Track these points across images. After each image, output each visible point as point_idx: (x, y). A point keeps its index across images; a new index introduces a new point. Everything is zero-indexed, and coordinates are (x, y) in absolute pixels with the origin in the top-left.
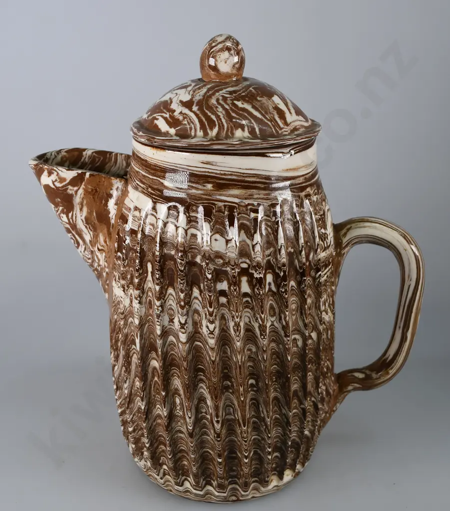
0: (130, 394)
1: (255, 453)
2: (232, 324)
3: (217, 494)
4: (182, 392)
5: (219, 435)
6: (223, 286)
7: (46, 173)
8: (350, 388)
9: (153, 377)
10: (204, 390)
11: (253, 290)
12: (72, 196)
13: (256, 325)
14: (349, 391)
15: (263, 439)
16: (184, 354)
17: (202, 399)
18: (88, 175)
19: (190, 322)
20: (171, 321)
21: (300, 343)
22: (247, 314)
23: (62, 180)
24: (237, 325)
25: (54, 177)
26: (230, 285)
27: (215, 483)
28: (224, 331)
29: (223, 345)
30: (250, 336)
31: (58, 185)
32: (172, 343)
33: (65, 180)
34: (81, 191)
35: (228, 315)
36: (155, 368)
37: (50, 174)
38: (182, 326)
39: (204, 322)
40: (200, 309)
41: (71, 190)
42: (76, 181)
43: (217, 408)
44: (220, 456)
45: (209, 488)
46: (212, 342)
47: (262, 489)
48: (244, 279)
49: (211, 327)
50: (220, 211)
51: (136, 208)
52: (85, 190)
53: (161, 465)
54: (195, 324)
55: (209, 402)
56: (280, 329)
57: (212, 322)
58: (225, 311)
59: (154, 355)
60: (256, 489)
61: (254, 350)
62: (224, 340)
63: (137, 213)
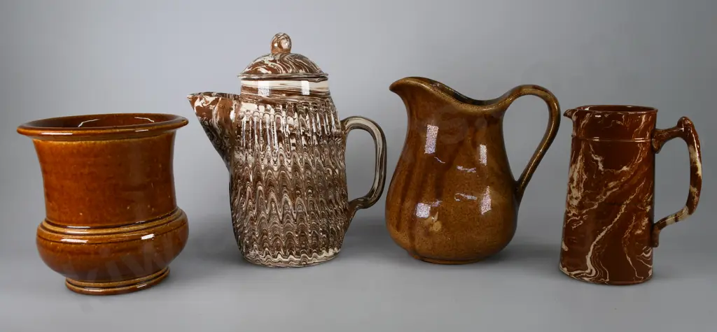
0: (246, 210)
1: (314, 232)
2: (299, 160)
3: (296, 259)
4: (276, 200)
5: (296, 221)
6: (293, 141)
7: (198, 99)
8: (357, 207)
9: (259, 195)
10: (286, 197)
11: (307, 142)
12: (212, 110)
13: (310, 160)
14: (357, 210)
15: (318, 224)
16: (276, 177)
17: (286, 202)
18: (220, 99)
19: (279, 160)
20: (269, 162)
21: (331, 173)
22: (306, 154)
23: (207, 102)
24: (301, 159)
25: (203, 101)
26: (297, 140)
27: (294, 253)
28: (295, 163)
29: (295, 171)
30: (307, 167)
31: (204, 105)
32: (270, 174)
33: (208, 102)
34: (217, 108)
35: (296, 156)
36: (260, 191)
37: (201, 99)
38: (275, 162)
39: (285, 160)
40: (283, 153)
41: (211, 107)
42: (214, 103)
43: (294, 205)
44: (297, 233)
45: (291, 256)
46: (290, 169)
47: (319, 257)
48: (303, 138)
49: (289, 161)
50: (289, 105)
51: (247, 111)
52: (219, 107)
53: (264, 248)
54: (281, 161)
55: (290, 203)
56: (321, 163)
57: (289, 159)
58: (295, 153)
59: (260, 183)
60: (316, 257)
61: (310, 173)
62: (296, 169)
63: (248, 113)
